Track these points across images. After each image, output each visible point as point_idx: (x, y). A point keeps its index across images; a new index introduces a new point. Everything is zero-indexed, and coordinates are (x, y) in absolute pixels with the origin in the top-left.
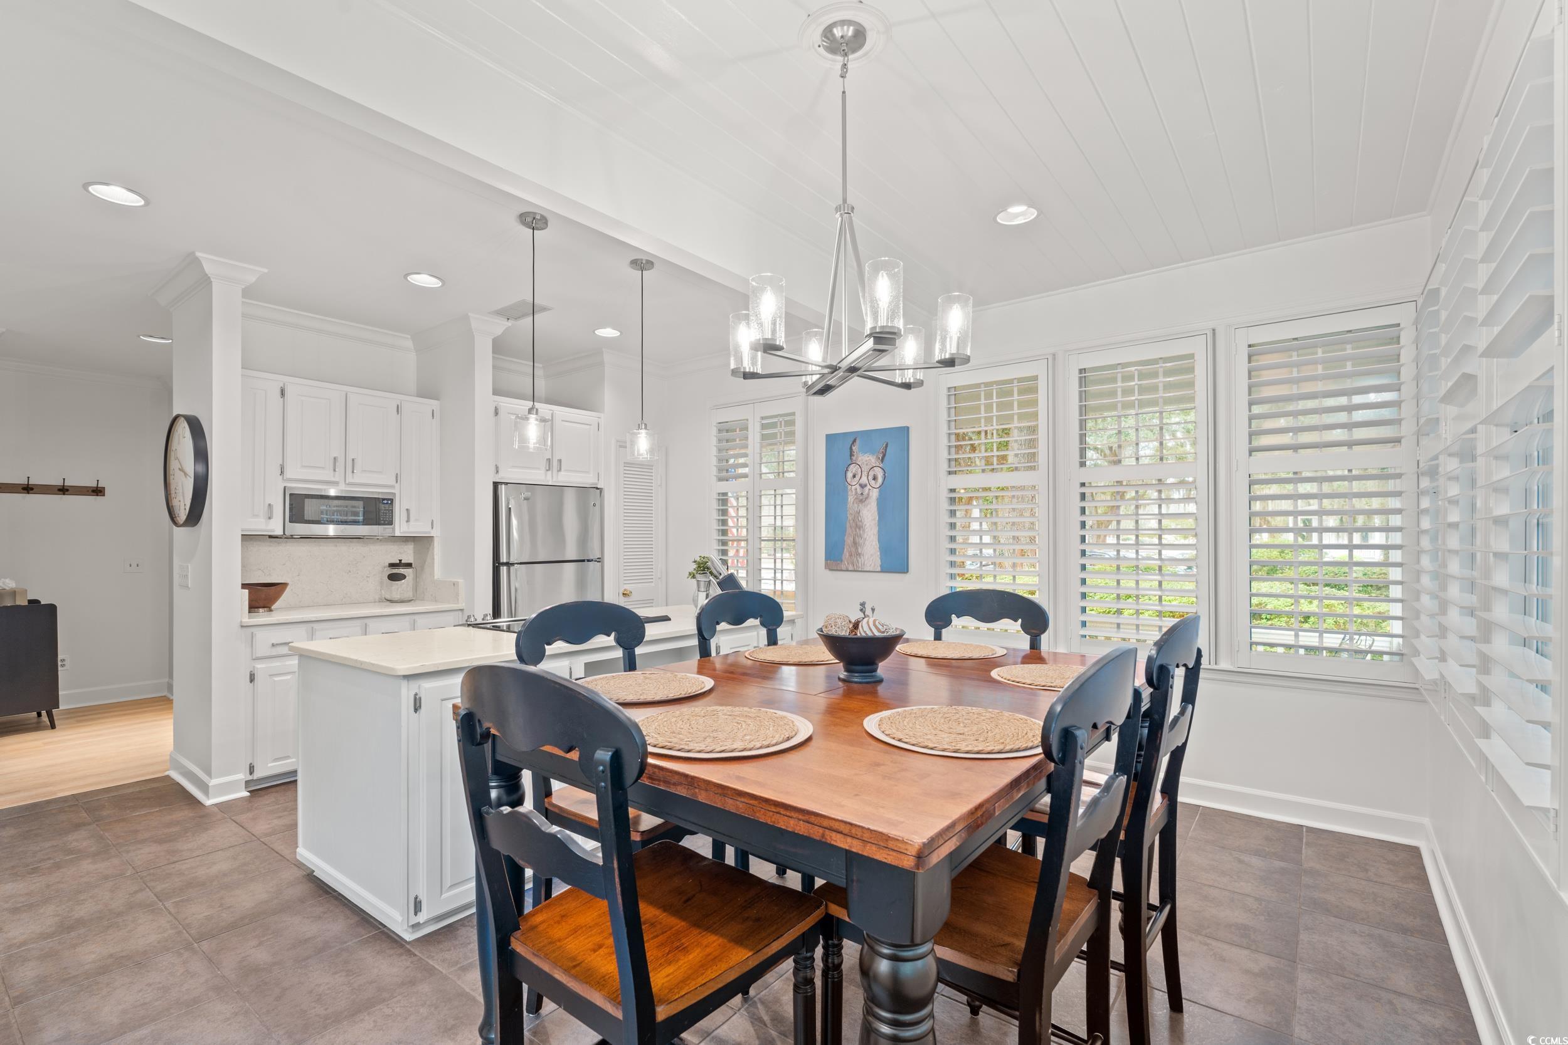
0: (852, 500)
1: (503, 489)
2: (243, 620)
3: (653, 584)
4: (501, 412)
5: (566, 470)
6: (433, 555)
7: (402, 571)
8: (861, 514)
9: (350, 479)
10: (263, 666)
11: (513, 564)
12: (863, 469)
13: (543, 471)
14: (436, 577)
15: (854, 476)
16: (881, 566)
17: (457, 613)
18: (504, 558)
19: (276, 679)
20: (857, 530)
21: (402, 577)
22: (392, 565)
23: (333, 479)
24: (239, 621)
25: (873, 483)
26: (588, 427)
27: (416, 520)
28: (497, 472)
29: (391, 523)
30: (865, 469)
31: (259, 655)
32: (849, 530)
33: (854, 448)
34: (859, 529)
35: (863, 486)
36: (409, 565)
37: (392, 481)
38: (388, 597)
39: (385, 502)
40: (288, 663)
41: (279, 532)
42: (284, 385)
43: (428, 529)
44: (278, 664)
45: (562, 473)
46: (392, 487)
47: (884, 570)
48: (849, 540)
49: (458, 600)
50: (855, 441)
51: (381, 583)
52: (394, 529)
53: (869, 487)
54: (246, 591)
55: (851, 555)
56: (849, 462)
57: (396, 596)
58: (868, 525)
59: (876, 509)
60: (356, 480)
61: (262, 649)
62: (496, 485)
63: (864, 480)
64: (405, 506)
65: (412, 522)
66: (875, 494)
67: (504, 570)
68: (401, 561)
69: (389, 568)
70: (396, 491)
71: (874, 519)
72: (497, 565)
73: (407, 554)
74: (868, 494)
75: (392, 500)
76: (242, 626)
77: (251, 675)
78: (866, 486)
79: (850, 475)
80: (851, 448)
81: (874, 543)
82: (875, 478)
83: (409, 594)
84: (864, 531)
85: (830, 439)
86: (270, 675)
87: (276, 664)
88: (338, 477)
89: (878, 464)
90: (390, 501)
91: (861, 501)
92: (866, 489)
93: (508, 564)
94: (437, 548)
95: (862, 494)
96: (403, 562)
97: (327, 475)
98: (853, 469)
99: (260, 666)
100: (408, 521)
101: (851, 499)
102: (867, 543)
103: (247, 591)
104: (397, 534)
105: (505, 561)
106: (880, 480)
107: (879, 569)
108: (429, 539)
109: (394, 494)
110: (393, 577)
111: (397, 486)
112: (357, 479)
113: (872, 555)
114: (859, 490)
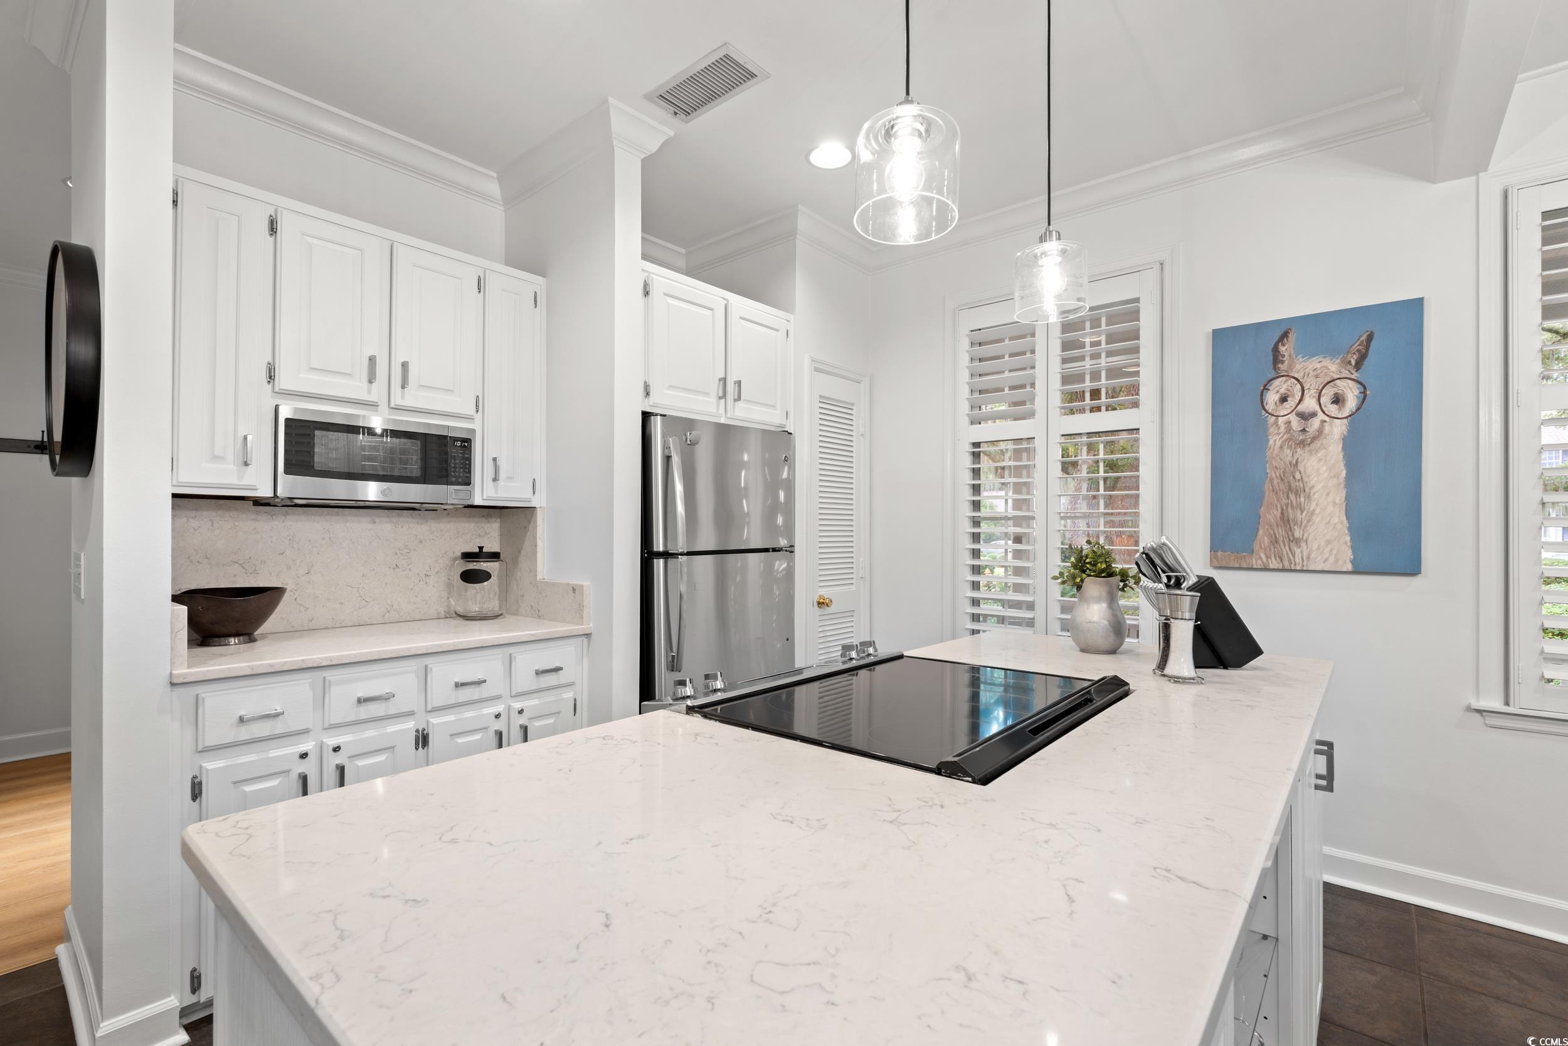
0: (1278, 444)
1: (657, 425)
2: (175, 672)
3: (853, 588)
4: (655, 291)
5: (744, 400)
6: (535, 537)
7: (484, 566)
8: (1301, 467)
9: (397, 400)
10: (221, 764)
11: (675, 555)
12: (1306, 387)
13: (713, 399)
14: (539, 577)
15: (1284, 399)
16: (1352, 562)
17: (579, 640)
18: (659, 545)
19: (248, 788)
20: (1292, 497)
21: (484, 576)
22: (468, 556)
23: (365, 397)
24: (168, 672)
25: (1333, 409)
26: (774, 333)
27: (509, 478)
28: (648, 394)
29: (467, 482)
30: (1312, 385)
31: (210, 742)
32: (1269, 496)
33: (1282, 349)
34: (1297, 494)
35: (1305, 417)
36: (495, 556)
37: (471, 410)
38: (460, 610)
39: (459, 444)
40: (273, 753)
41: (266, 492)
42: (276, 211)
43: (529, 494)
44: (253, 757)
45: (739, 404)
46: (470, 418)
47: (1358, 570)
48: (1271, 515)
49: (582, 617)
50: (1285, 335)
51: (449, 586)
52: (471, 494)
53: (1321, 416)
54: (183, 610)
55: (1275, 541)
56: (1272, 374)
57: (474, 608)
58: (1318, 487)
59: (1341, 456)
60: (408, 402)
61: (217, 731)
62: (646, 416)
63: (1310, 404)
64: (490, 453)
65: (501, 483)
66: (1338, 429)
67: (659, 564)
68: (481, 548)
69: (462, 561)
70: (476, 425)
71: (1337, 476)
72: (648, 556)
73: (490, 537)
74: (1320, 431)
75: (468, 441)
76: (172, 684)
77: (193, 785)
78: (1313, 415)
79: (1272, 398)
80: (1276, 350)
81: (1336, 520)
82: (1338, 400)
83: (494, 605)
84: (1308, 497)
85: (1221, 338)
86: (234, 783)
87: (248, 758)
88: (376, 393)
89: (1346, 373)
90: (466, 444)
91: (1302, 444)
92: (1315, 423)
93: (666, 555)
94: (542, 526)
95: (1304, 430)
96: (485, 550)
97: (357, 388)
98: (1280, 386)
99: (212, 764)
100: (495, 480)
101: (1275, 440)
102: (1316, 519)
103: (185, 608)
104: (478, 501)
105: (661, 549)
106: (1351, 403)
107: (1349, 567)
108: (526, 513)
109: (474, 431)
110: (470, 577)
111: (478, 417)
112: (410, 398)
113: (1328, 542)
114: (1296, 424)
